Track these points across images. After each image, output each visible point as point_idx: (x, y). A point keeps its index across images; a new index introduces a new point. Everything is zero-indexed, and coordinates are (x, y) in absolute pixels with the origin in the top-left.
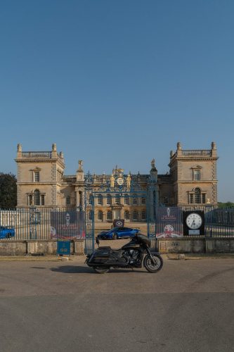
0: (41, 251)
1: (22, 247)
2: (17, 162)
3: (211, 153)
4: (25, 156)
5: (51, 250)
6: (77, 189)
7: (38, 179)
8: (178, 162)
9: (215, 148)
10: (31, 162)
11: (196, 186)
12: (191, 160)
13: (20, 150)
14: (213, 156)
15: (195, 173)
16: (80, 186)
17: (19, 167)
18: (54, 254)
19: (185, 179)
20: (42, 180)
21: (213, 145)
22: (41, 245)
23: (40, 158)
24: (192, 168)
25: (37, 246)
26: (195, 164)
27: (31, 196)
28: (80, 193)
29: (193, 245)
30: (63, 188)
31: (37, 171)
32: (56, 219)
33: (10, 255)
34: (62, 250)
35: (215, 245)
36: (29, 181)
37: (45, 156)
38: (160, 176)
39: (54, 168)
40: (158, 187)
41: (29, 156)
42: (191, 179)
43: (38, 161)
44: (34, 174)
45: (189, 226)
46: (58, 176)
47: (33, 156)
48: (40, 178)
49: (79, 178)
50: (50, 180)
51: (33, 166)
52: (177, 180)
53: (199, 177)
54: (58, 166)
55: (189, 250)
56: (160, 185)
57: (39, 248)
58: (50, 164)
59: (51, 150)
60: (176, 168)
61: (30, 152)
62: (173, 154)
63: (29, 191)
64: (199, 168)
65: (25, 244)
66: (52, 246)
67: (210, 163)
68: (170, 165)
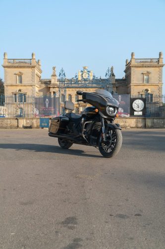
0: (28, 125)
1: (14, 122)
2: (4, 67)
3: (159, 61)
4: (10, 62)
5: (35, 125)
6: (52, 90)
7: (21, 82)
8: (132, 68)
9: (162, 57)
10: (15, 67)
11: (146, 88)
12: (142, 66)
13: (6, 57)
14: (160, 63)
15: (145, 77)
16: (54, 87)
17: (5, 72)
18: (37, 127)
19: (137, 83)
20: (24, 82)
21: (160, 54)
22: (28, 121)
23: (22, 64)
24: (142, 74)
25: (25, 122)
26: (145, 70)
27: (15, 95)
28: (54, 93)
29: (137, 122)
30: (40, 89)
31: (20, 75)
32: (38, 103)
33: (6, 128)
34: (43, 124)
35: (153, 122)
36: (14, 83)
37: (26, 63)
38: (117, 80)
39: (33, 72)
40: (115, 88)
41: (14, 63)
42: (141, 82)
43: (21, 67)
44: (18, 77)
45: (135, 109)
46: (36, 80)
47: (17, 63)
48: (23, 81)
49: (53, 82)
50: (31, 82)
51: (17, 71)
52: (130, 82)
53: (148, 81)
54: (36, 71)
55: (134, 126)
56: (117, 87)
57: (27, 123)
58: (30, 69)
59: (31, 58)
60: (130, 73)
61: (14, 60)
62: (128, 62)
63: (14, 91)
64: (148, 73)
65: (17, 120)
66: (36, 122)
67: (157, 69)
68: (125, 71)
